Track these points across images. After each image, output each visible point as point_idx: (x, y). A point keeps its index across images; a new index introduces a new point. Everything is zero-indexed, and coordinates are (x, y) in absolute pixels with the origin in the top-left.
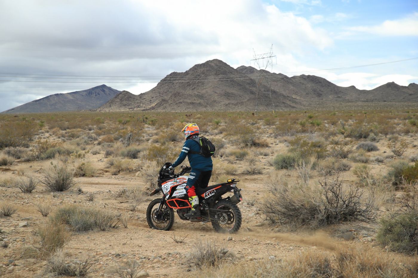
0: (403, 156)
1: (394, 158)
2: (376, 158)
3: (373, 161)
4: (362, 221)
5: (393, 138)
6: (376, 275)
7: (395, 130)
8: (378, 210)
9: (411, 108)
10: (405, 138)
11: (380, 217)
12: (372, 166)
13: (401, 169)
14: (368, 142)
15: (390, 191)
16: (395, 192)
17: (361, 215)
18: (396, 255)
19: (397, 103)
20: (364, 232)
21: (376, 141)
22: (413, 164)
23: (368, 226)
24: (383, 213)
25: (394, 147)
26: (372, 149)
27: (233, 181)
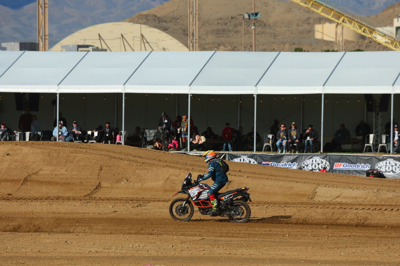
27: (245, 189)
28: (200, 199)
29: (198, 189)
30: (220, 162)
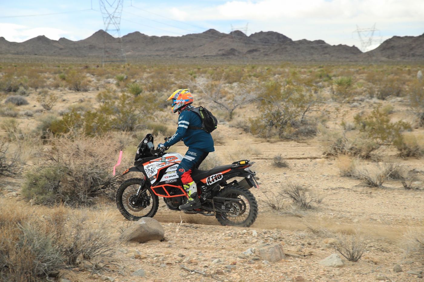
0: (53, 110)
1: (43, 112)
2: (26, 112)
3: (22, 115)
4: (8, 176)
5: (43, 92)
6: (15, 229)
7: (45, 84)
8: (25, 164)
9: (61, 63)
10: (55, 92)
11: (27, 171)
12: (21, 121)
13: (49, 123)
14: (18, 96)
15: (38, 145)
16: (43, 146)
17: (7, 170)
18: (40, 207)
19: (48, 57)
20: (9, 187)
21: (26, 95)
22: (61, 118)
23: (14, 181)
24: (30, 167)
25: (44, 101)
26: (21, 103)
27: (247, 163)
28: (164, 183)
29: (160, 163)
30: (201, 112)
